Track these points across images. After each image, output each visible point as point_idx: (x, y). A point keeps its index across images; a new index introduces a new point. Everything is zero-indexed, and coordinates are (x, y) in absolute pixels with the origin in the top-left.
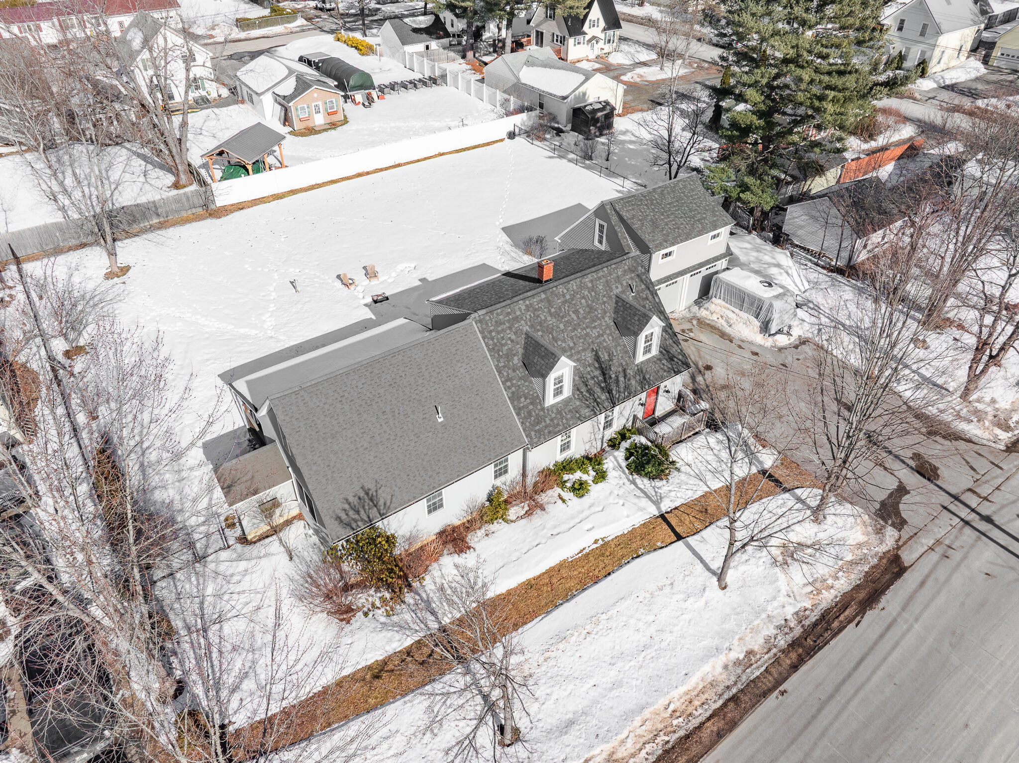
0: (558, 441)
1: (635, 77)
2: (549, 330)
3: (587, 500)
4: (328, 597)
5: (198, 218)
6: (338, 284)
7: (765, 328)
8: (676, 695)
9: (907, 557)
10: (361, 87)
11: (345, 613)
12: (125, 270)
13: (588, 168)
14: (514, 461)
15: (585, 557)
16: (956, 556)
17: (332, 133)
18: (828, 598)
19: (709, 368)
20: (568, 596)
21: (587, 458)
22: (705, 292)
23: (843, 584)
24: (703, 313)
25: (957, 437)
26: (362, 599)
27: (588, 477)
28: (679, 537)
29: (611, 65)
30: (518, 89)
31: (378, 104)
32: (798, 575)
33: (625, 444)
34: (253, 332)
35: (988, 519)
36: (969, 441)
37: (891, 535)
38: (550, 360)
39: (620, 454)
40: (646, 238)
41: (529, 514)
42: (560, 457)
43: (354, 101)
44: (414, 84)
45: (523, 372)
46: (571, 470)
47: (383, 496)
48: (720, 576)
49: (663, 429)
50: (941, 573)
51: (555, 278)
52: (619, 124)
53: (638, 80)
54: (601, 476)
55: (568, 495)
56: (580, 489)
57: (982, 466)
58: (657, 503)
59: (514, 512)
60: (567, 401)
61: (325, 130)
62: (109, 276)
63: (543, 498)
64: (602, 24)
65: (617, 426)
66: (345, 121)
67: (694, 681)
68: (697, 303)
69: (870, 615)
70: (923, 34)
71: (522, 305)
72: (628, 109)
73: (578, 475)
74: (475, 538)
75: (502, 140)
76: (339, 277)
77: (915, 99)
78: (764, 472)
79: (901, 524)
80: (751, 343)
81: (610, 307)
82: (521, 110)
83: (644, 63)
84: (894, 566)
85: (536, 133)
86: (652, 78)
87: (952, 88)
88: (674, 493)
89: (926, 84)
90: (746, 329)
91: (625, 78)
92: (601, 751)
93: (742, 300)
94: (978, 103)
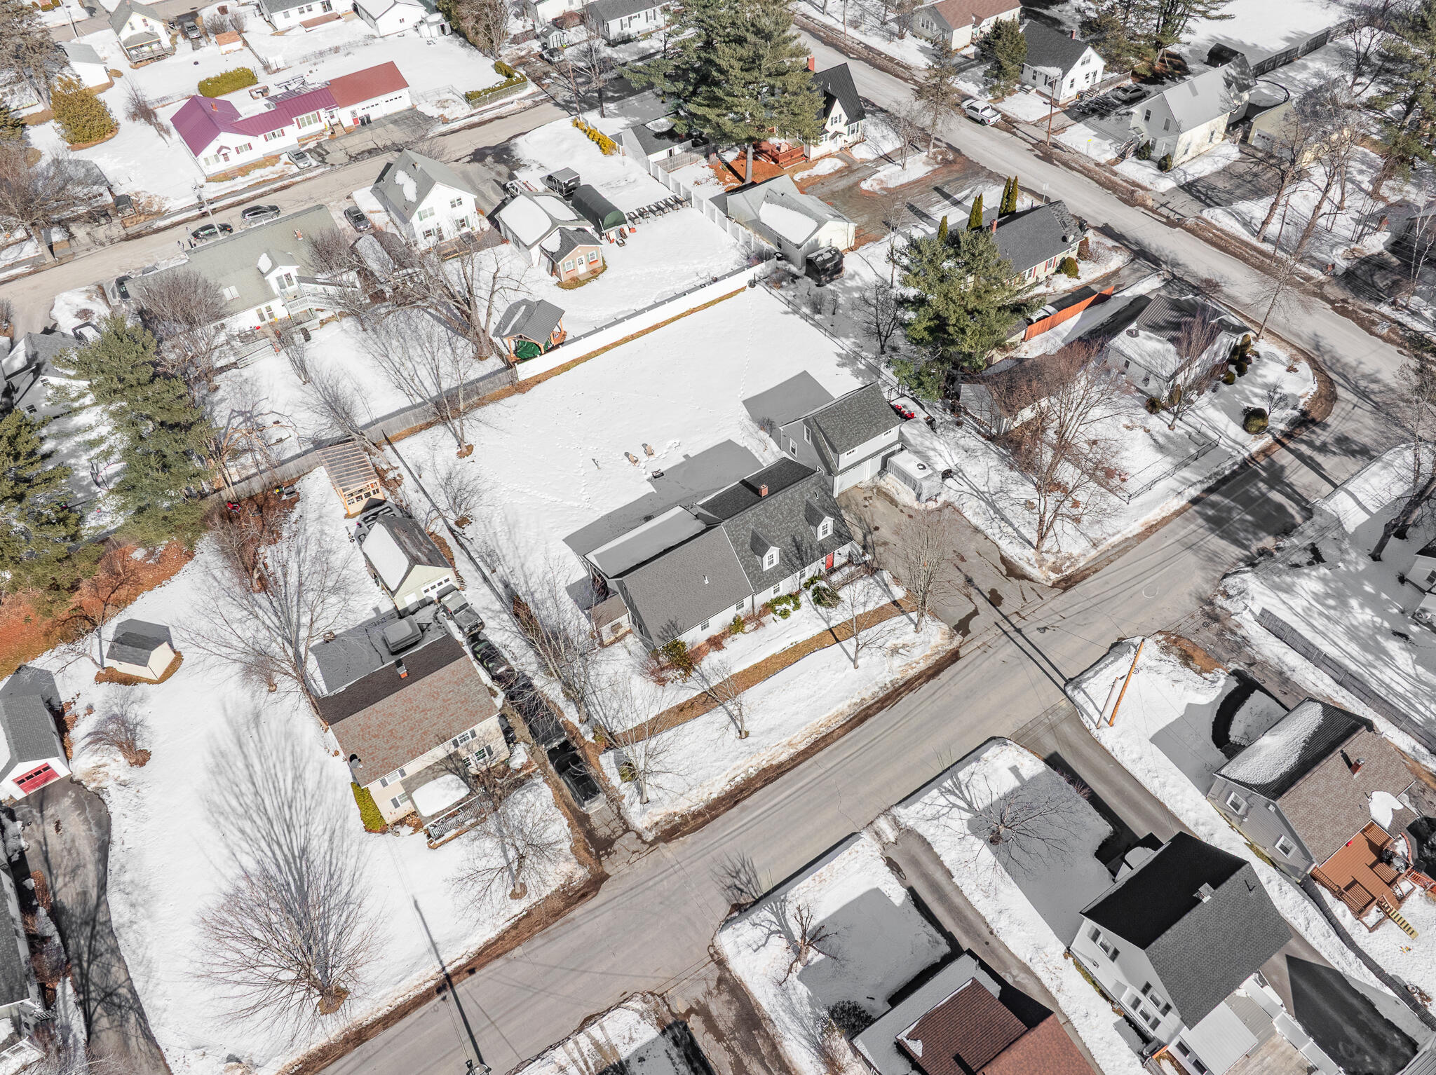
0: (772, 589)
1: (875, 184)
2: (765, 527)
3: (789, 620)
4: (653, 673)
5: (509, 393)
6: (626, 460)
7: (918, 497)
8: (823, 718)
9: (962, 652)
10: (616, 223)
11: (662, 682)
12: (470, 448)
13: (817, 325)
14: (747, 601)
15: (786, 652)
16: (991, 651)
17: (594, 283)
18: (911, 673)
19: (877, 529)
21: (791, 596)
22: (883, 468)
23: (923, 666)
24: (882, 483)
25: (1023, 577)
26: (670, 674)
27: (790, 607)
28: (838, 641)
29: (854, 161)
30: (757, 225)
31: (631, 239)
32: (897, 662)
33: (813, 587)
34: (576, 504)
35: (1019, 631)
36: (1031, 580)
37: (959, 638)
38: (767, 547)
39: (810, 593)
40: (836, 443)
41: (756, 629)
42: (774, 596)
43: (608, 238)
44: (659, 209)
45: (750, 552)
46: (780, 604)
47: (680, 624)
48: (854, 661)
49: (835, 578)
50: (978, 662)
51: (770, 494)
52: (851, 263)
53: (877, 188)
54: (798, 606)
55: (778, 618)
56: (785, 614)
57: (1031, 596)
58: (828, 623)
59: (748, 627)
60: (776, 567)
61: (588, 280)
62: (461, 455)
63: (764, 619)
64: (845, 118)
65: (808, 576)
66: (605, 268)
67: (833, 711)
68: (880, 474)
69: (931, 682)
70: (1166, 128)
71: (750, 514)
72: (862, 239)
73: (784, 606)
74: (727, 642)
75: (743, 289)
76: (627, 454)
77: (1145, 207)
78: (895, 602)
79: (964, 635)
80: (910, 508)
81: (802, 508)
82: (762, 257)
83: (887, 158)
84: (954, 657)
85: (776, 280)
86: (892, 184)
87: (1189, 188)
88: (839, 616)
89: (1166, 184)
90: (906, 496)
91: (865, 186)
92: (785, 741)
93: (906, 478)
94: (1206, 212)
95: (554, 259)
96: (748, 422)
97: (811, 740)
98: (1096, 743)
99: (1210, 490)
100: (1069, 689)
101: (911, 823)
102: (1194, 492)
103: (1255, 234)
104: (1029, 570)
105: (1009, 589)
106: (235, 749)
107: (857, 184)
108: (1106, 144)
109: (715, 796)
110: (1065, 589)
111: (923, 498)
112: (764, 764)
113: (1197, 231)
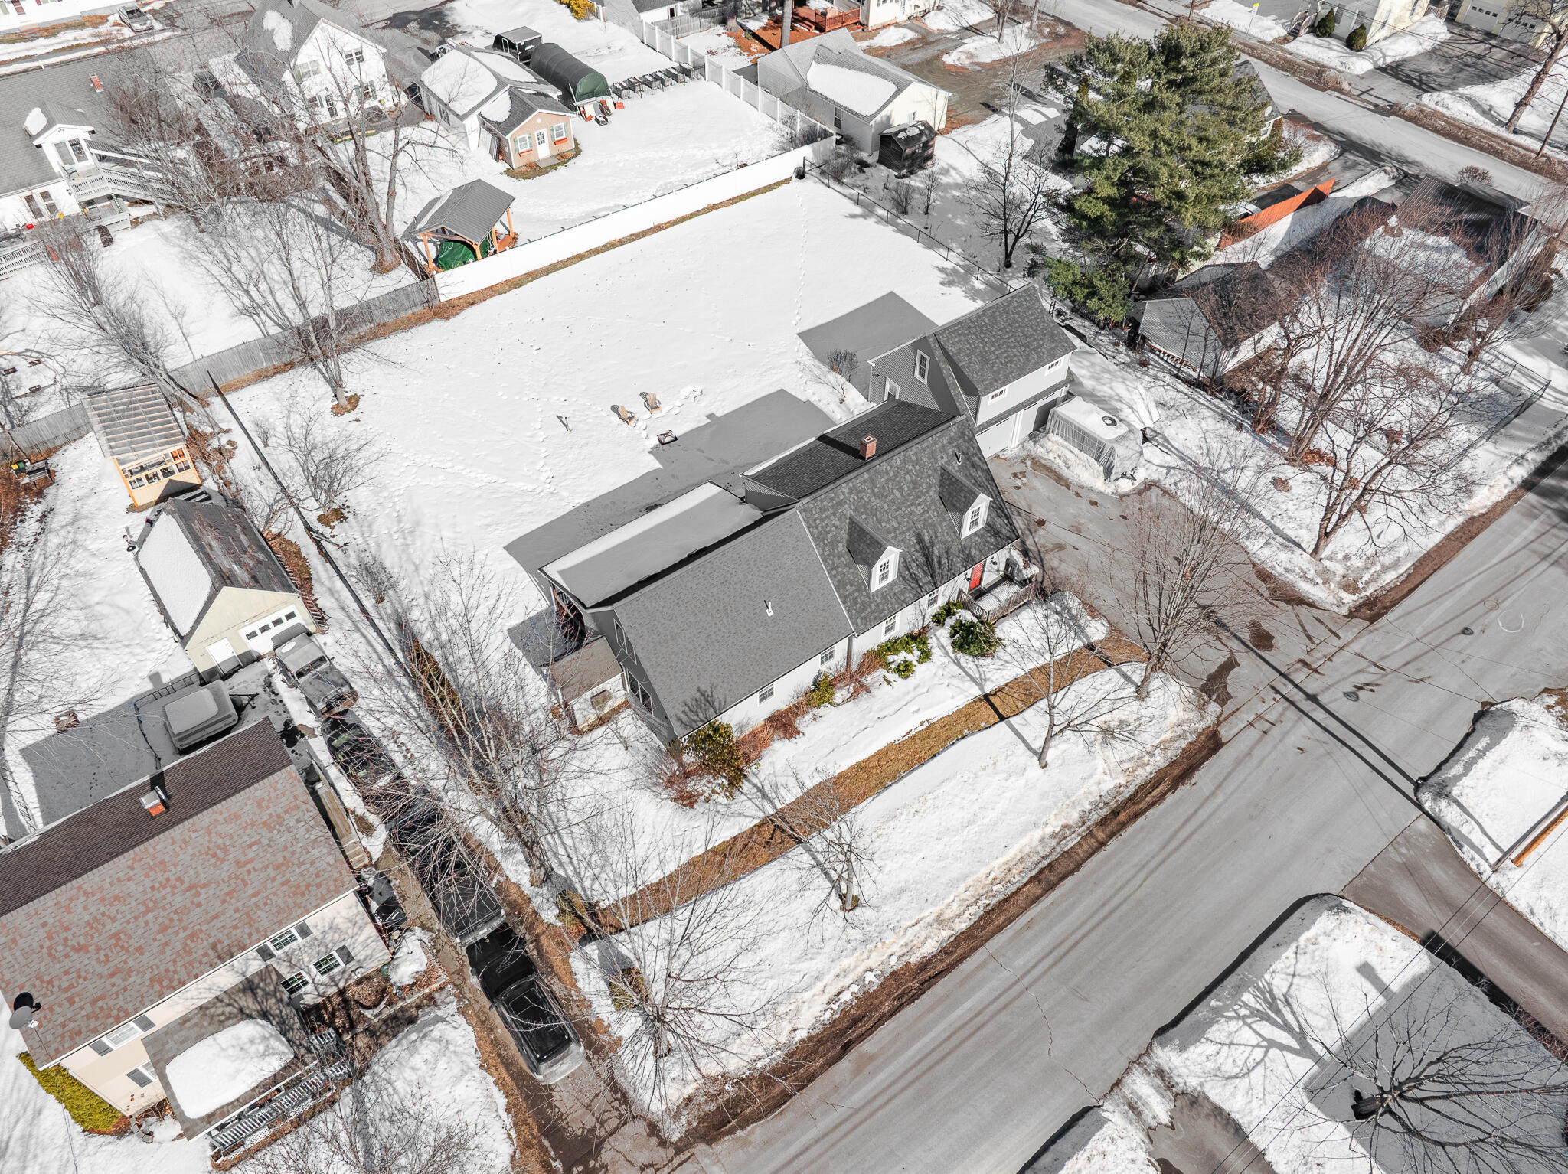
0: (884, 624)
1: (963, 57)
2: (873, 512)
3: (912, 680)
4: (670, 783)
5: (421, 320)
6: (614, 417)
7: (1108, 472)
8: (997, 865)
9: (1225, 733)
10: (592, 94)
11: (687, 800)
12: (354, 401)
13: (902, 230)
14: (840, 649)
15: (911, 739)
16: (1275, 732)
17: (562, 171)
18: (1143, 774)
19: (1041, 523)
20: (896, 778)
21: (912, 637)
22: (1042, 421)
23: (1160, 761)
24: (1039, 451)
25: (1300, 601)
26: (698, 785)
27: (912, 657)
28: (1002, 718)
29: (930, 32)
30: (804, 97)
31: (616, 116)
33: (950, 621)
34: (530, 487)
35: (1313, 699)
36: (1312, 605)
37: (1213, 708)
38: (877, 549)
39: (945, 631)
40: (974, 377)
41: (854, 696)
42: (884, 639)
43: (583, 114)
44: (658, 80)
45: (847, 559)
46: (896, 651)
47: (718, 696)
48: (1041, 756)
49: (988, 604)
51: (880, 454)
52: (944, 150)
53: (966, 62)
54: (926, 656)
55: (893, 677)
56: (905, 670)
57: (1319, 632)
58: (981, 686)
59: (840, 695)
60: (891, 586)
61: (553, 167)
62: (338, 411)
63: (868, 680)
65: (941, 602)
66: (577, 151)
67: (1013, 853)
68: (1033, 437)
69: (1182, 790)
71: (845, 488)
72: (954, 121)
73: (903, 655)
74: (803, 723)
75: (787, 181)
76: (615, 409)
77: (1341, 91)
78: (1091, 647)
79: (1222, 701)
80: (1090, 489)
81: (935, 481)
82: (810, 138)
83: (974, 30)
84: (1211, 743)
85: (833, 172)
86: (986, 58)
87: (1394, 70)
88: (999, 672)
89: (1360, 65)
90: (1085, 472)
91: (949, 59)
92: (930, 913)
93: (1082, 439)
94: (1426, 98)
95: (498, 135)
96: (809, 360)
97: (977, 910)
98: (1498, 901)
100: (1427, 799)
101: (1193, 1082)
103: (1507, 124)
104: (1305, 588)
105: (1281, 623)
107: (937, 58)
108: (1268, 22)
109: (802, 1034)
110: (1372, 620)
111: (1116, 472)
112: (894, 963)
113: (1421, 120)
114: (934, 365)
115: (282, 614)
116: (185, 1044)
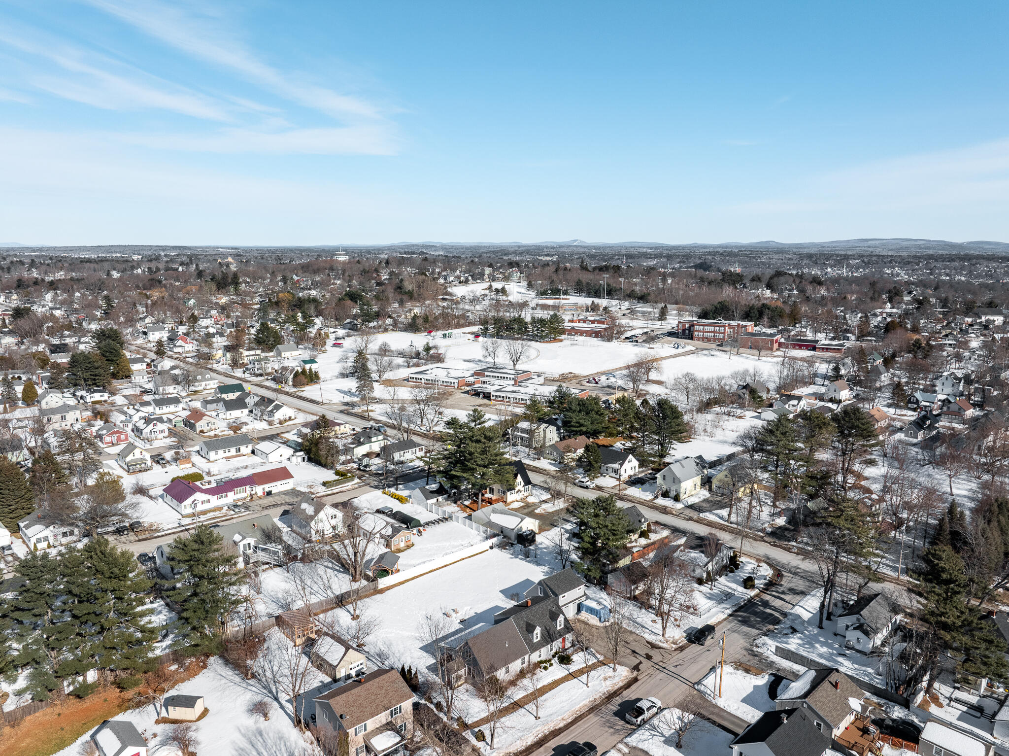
0: (538, 653)
1: (542, 510)
2: (532, 620)
3: (548, 671)
4: (481, 698)
5: (375, 594)
6: (444, 616)
7: (600, 620)
8: (577, 707)
10: (416, 526)
11: (487, 701)
12: (358, 616)
13: (528, 562)
14: (526, 659)
15: (550, 684)
16: (653, 676)
17: (409, 551)
18: (616, 687)
19: (581, 633)
20: (547, 692)
21: (547, 660)
22: (579, 610)
23: (621, 684)
24: (579, 617)
25: (660, 648)
26: (491, 697)
27: (548, 665)
28: (575, 678)
29: (529, 503)
30: (489, 524)
31: (423, 533)
32: (608, 683)
33: (557, 656)
35: (664, 668)
36: (664, 648)
38: (534, 628)
39: (556, 659)
40: (556, 591)
41: (532, 675)
42: (539, 660)
43: (413, 532)
44: (436, 522)
45: (527, 632)
46: (543, 663)
47: (495, 664)
48: (586, 685)
49: (568, 651)
50: (648, 681)
51: (532, 605)
52: (539, 538)
53: (543, 512)
54: (551, 665)
55: (542, 670)
56: (545, 668)
57: (665, 655)
58: (568, 670)
59: (527, 675)
60: (539, 641)
61: (406, 550)
62: (354, 619)
63: (535, 671)
64: (523, 483)
65: (554, 650)
66: (413, 545)
67: (582, 704)
68: (576, 613)
70: (674, 482)
72: (541, 530)
73: (545, 665)
74: (518, 682)
75: (487, 550)
76: (444, 614)
77: (673, 514)
78: (600, 661)
80: (596, 626)
81: (548, 613)
82: (494, 536)
83: (545, 501)
84: (636, 680)
85: (502, 546)
86: (551, 510)
87: (691, 507)
88: (573, 668)
89: (679, 506)
90: (593, 620)
91: (537, 511)
92: (560, 718)
93: (592, 611)
94: (701, 515)
95: (387, 540)
96: (502, 597)
98: (715, 705)
99: (736, 611)
100: (696, 686)
101: (634, 744)
102: (729, 612)
103: (727, 521)
104: (661, 645)
105: (652, 653)
106: (250, 747)
107: (533, 511)
108: (648, 493)
109: (529, 743)
110: (681, 651)
111: (602, 619)
112: (552, 729)
113: (699, 521)
114: (544, 589)
115: (359, 663)
116: (374, 736)
